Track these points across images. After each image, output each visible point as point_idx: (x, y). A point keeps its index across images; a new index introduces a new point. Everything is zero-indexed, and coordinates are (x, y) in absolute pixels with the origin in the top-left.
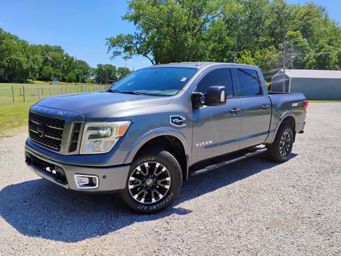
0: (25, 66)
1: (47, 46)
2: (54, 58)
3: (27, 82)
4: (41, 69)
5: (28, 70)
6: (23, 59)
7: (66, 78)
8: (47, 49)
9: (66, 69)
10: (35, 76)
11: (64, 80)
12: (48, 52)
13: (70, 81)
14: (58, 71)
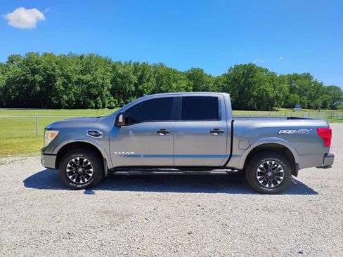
0: (271, 96)
1: (296, 75)
2: (301, 86)
3: (272, 110)
4: (287, 97)
5: (274, 99)
6: (270, 89)
7: (312, 105)
8: (296, 77)
9: (313, 96)
10: (280, 104)
11: (309, 107)
12: (295, 80)
13: (316, 108)
14: (303, 99)
